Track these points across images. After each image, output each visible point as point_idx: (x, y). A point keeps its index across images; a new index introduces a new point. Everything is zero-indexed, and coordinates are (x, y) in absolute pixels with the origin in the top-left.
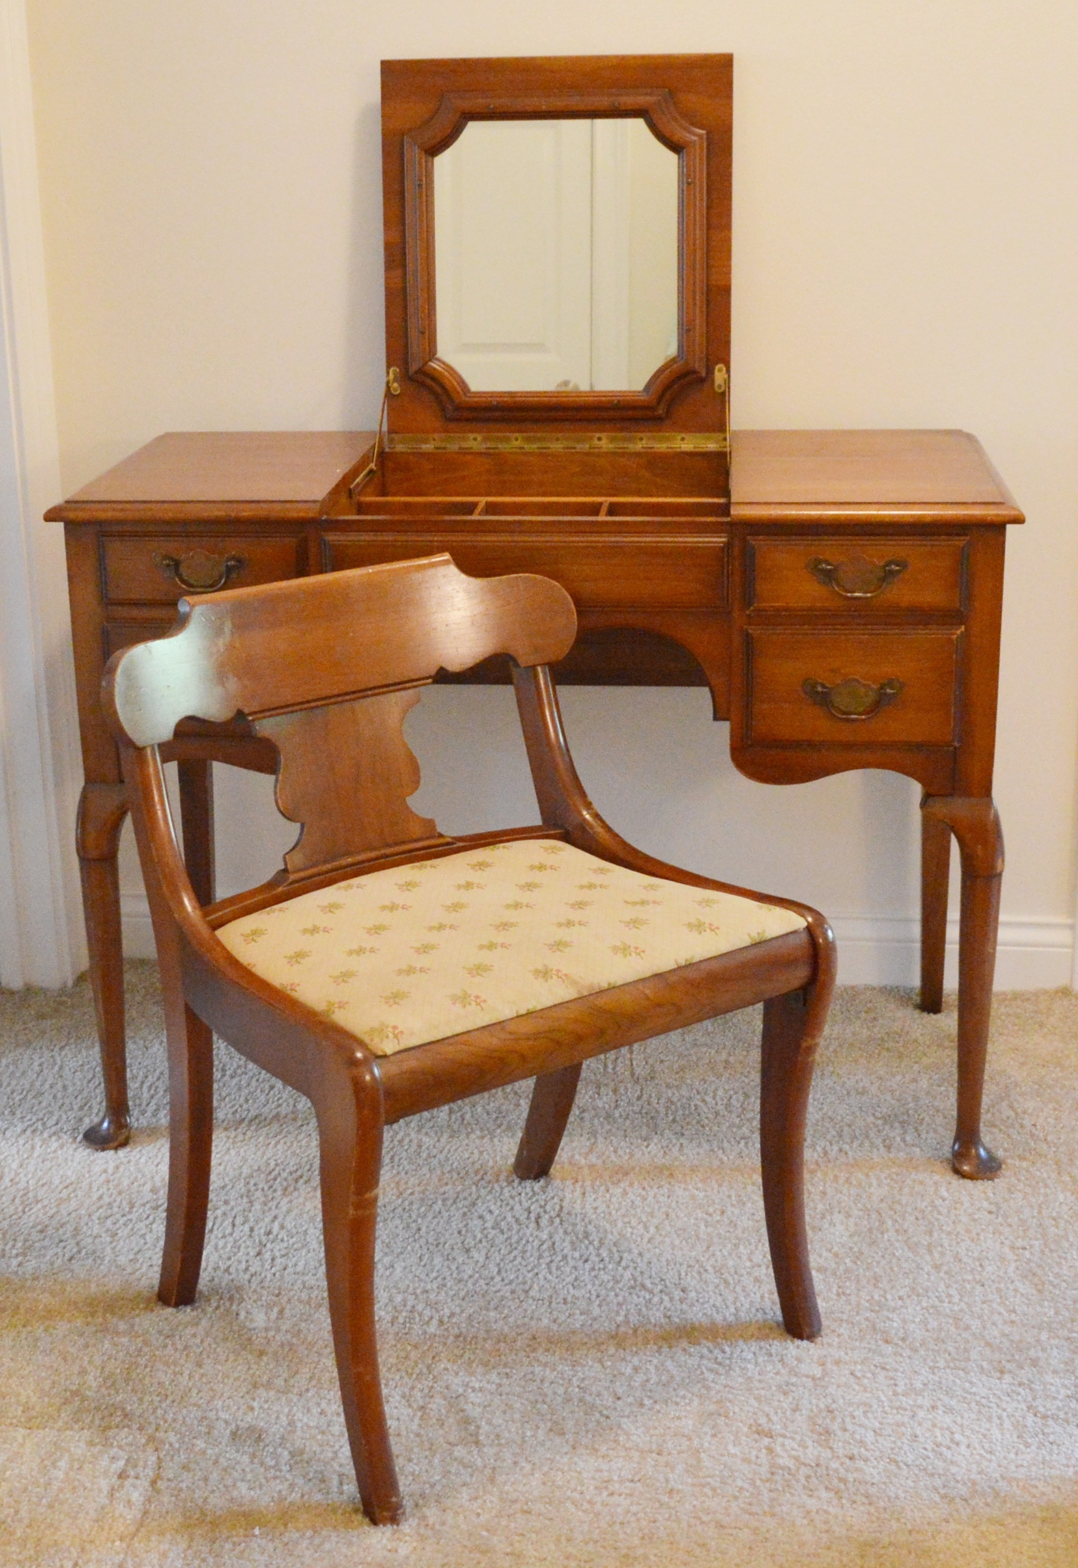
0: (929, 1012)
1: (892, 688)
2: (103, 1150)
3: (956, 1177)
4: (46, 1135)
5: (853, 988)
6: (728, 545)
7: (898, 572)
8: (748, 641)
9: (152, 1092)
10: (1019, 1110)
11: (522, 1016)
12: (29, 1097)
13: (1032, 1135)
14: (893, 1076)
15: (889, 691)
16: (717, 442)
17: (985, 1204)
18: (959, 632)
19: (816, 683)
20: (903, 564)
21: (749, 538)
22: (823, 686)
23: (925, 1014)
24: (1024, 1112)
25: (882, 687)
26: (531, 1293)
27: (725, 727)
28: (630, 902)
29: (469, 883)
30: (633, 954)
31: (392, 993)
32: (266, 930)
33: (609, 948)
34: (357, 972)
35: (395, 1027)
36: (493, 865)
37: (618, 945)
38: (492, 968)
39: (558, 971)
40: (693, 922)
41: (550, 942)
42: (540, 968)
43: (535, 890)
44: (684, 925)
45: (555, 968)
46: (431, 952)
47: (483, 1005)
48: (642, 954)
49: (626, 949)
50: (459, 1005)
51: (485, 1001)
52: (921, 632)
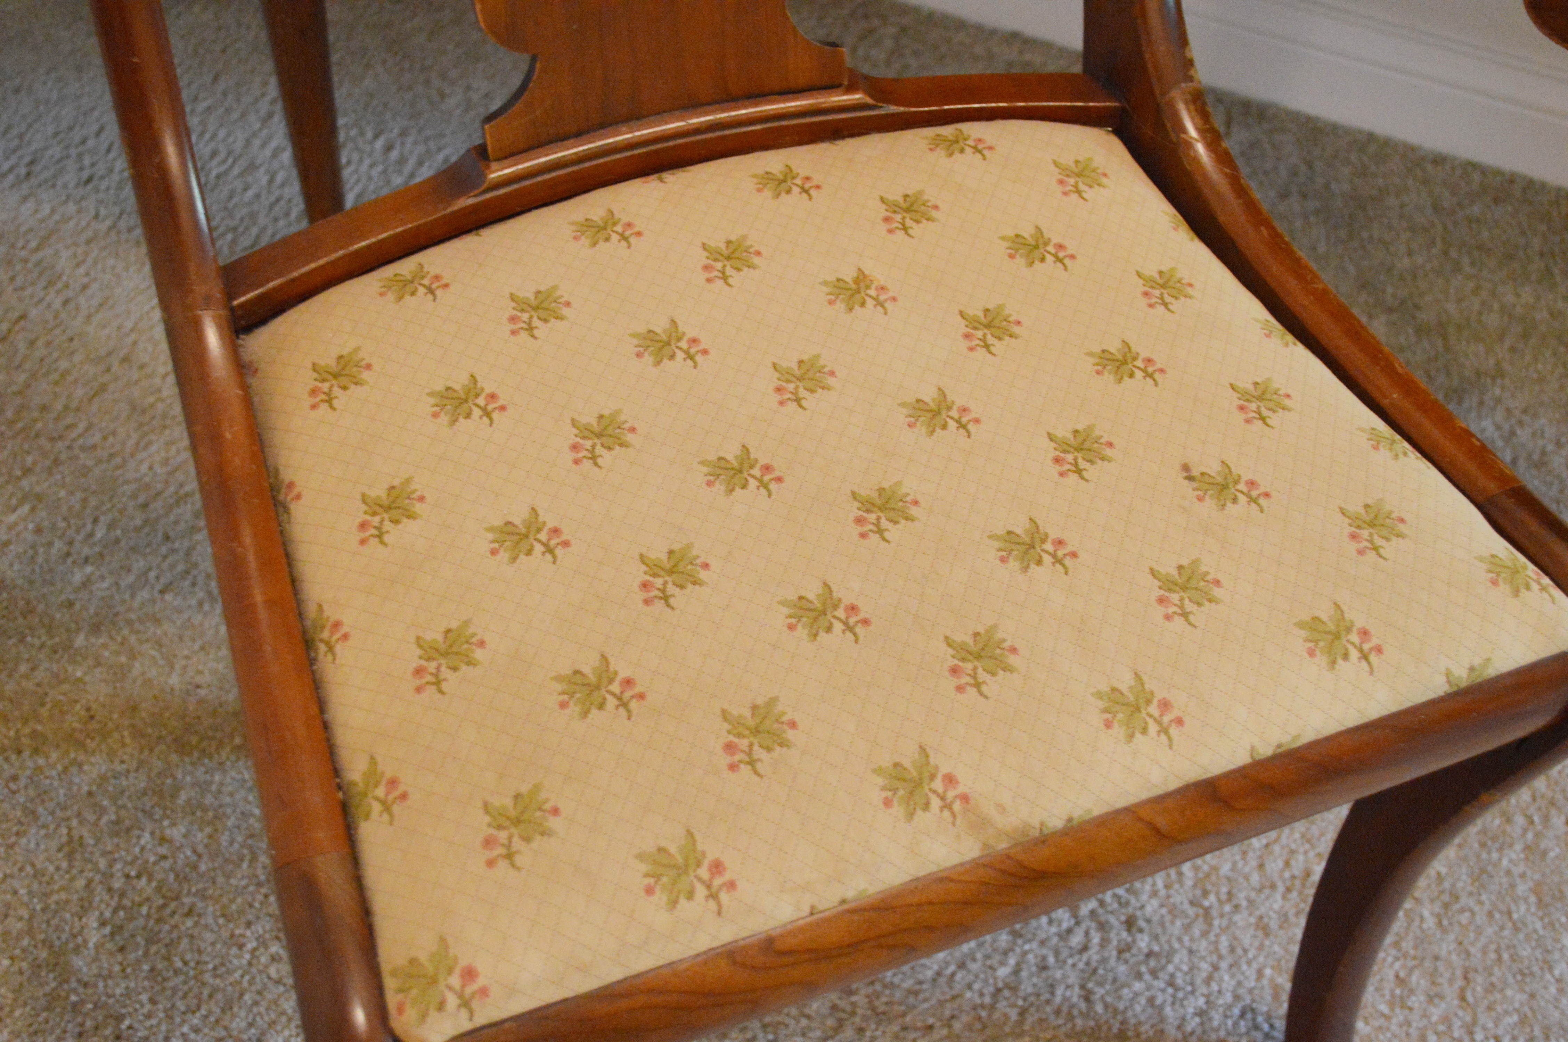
11: (825, 911)
28: (1195, 473)
29: (862, 280)
30: (1153, 728)
31: (517, 797)
32: (369, 367)
33: (1099, 695)
34: (482, 644)
35: (469, 974)
36: (934, 213)
37: (1124, 688)
38: (790, 734)
39: (950, 780)
40: (1324, 617)
41: (963, 637)
42: (907, 763)
43: (998, 347)
44: (1300, 625)
45: (944, 770)
46: (679, 597)
47: (724, 897)
48: (1173, 731)
49: (1138, 709)
50: (660, 897)
51: (731, 885)
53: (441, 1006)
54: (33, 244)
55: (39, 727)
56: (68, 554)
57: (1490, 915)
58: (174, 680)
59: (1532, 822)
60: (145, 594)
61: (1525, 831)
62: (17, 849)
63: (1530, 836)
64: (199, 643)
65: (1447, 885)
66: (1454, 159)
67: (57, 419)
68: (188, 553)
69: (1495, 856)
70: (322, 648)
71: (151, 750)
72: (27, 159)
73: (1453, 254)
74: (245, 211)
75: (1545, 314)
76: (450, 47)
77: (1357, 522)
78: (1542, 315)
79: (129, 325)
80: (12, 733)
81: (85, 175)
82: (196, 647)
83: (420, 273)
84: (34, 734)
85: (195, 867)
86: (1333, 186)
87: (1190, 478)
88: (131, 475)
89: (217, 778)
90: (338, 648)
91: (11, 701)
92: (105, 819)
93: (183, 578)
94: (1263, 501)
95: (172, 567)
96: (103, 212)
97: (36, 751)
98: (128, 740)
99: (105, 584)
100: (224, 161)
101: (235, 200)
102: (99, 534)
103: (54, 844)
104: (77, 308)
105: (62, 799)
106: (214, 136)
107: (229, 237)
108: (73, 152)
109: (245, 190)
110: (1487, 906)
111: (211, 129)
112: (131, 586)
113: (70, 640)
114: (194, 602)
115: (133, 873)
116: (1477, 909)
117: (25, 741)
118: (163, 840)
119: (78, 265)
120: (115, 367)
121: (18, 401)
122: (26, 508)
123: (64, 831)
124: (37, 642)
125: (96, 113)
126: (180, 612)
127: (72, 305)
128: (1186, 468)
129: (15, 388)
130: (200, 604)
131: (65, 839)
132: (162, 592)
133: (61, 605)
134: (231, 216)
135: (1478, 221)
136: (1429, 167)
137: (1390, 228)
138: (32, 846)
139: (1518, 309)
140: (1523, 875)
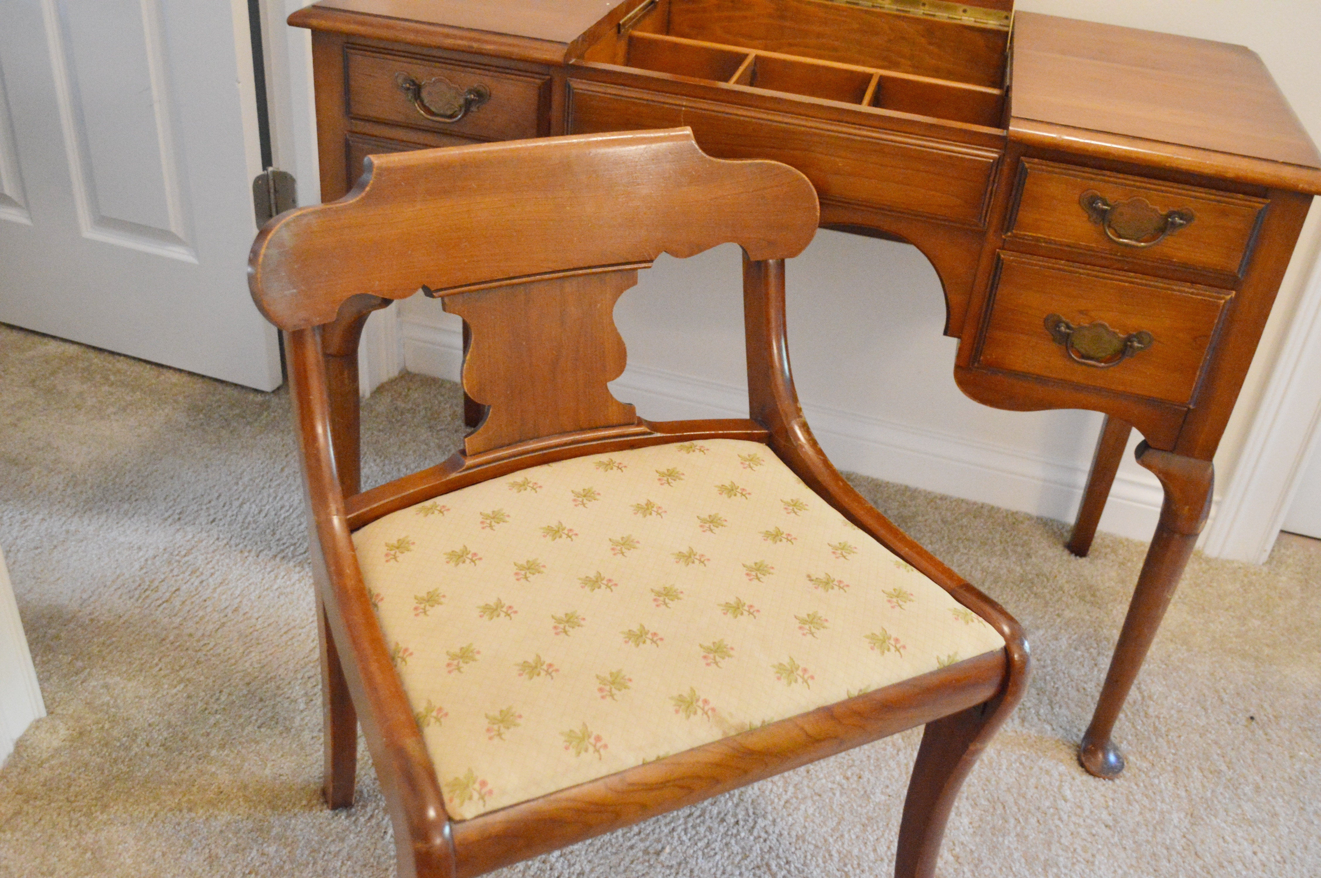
0: (1076, 555)
1: (1139, 342)
3: (1080, 768)
4: (291, 564)
5: (1013, 514)
6: (998, 162)
7: (1181, 225)
8: (998, 265)
10: (1145, 694)
11: (650, 763)
12: (294, 516)
13: (1156, 728)
14: (1038, 628)
15: (1136, 344)
16: (999, 18)
17: (1104, 815)
18: (1228, 297)
19: (1060, 321)
20: (1188, 217)
21: (1022, 158)
22: (1068, 327)
23: (1073, 557)
24: (1150, 697)
25: (1129, 339)
26: (662, 858)
27: (953, 343)
28: (813, 577)
29: (649, 504)
30: (800, 680)
31: (501, 712)
32: (413, 543)
33: (774, 666)
34: (478, 653)
35: (483, 784)
36: (682, 477)
37: (785, 663)
38: (629, 684)
39: (706, 702)
40: (878, 633)
41: (708, 644)
42: (685, 695)
43: (716, 530)
44: (867, 637)
45: (703, 697)
46: (571, 632)
47: (602, 751)
48: (810, 682)
49: (792, 672)
50: (572, 751)
51: (605, 746)
52: (1187, 290)
53: (470, 798)
54: (183, 553)
55: (192, 797)
56: (206, 709)
57: (1001, 869)
58: (267, 772)
59: (1019, 822)
60: (250, 728)
61: (1015, 827)
62: (181, 861)
63: (1018, 828)
64: (281, 753)
65: (976, 855)
66: (951, 498)
67: (198, 641)
68: (274, 706)
69: (1000, 839)
70: (399, 660)
71: (256, 808)
72: (178, 511)
73: (954, 543)
74: (300, 535)
75: (1005, 570)
76: (411, 452)
77: (890, 595)
78: (1003, 572)
79: (238, 592)
80: (177, 801)
81: (211, 518)
82: (279, 755)
83: (435, 506)
84: (189, 801)
85: (282, 868)
86: (889, 512)
87: (811, 580)
88: (241, 668)
89: (293, 821)
90: (408, 659)
91: (176, 784)
92: (231, 844)
93: (271, 720)
94: (846, 588)
95: (265, 714)
96: (221, 536)
97: (190, 810)
98: (242, 803)
99: (228, 724)
100: (288, 511)
101: (295, 529)
102: (223, 698)
103: (202, 858)
104: (208, 585)
105: (206, 834)
106: (282, 498)
107: (292, 548)
108: (204, 507)
109: (300, 525)
110: (998, 865)
111: (280, 495)
112: (241, 725)
113: (208, 753)
114: (277, 733)
115: (247, 872)
116: (993, 866)
117: (184, 805)
118: (263, 854)
119: (208, 563)
120: (230, 614)
121: (177, 631)
122: (182, 686)
123: (207, 851)
124: (190, 754)
125: (217, 488)
126: (270, 737)
127: (204, 583)
128: (809, 576)
129: (174, 625)
130: (281, 733)
131: (207, 855)
132: (259, 727)
133: (202, 735)
134: (292, 537)
135: (966, 526)
136: (938, 501)
137: (919, 531)
138: (189, 858)
139: (991, 570)
140: (1016, 849)
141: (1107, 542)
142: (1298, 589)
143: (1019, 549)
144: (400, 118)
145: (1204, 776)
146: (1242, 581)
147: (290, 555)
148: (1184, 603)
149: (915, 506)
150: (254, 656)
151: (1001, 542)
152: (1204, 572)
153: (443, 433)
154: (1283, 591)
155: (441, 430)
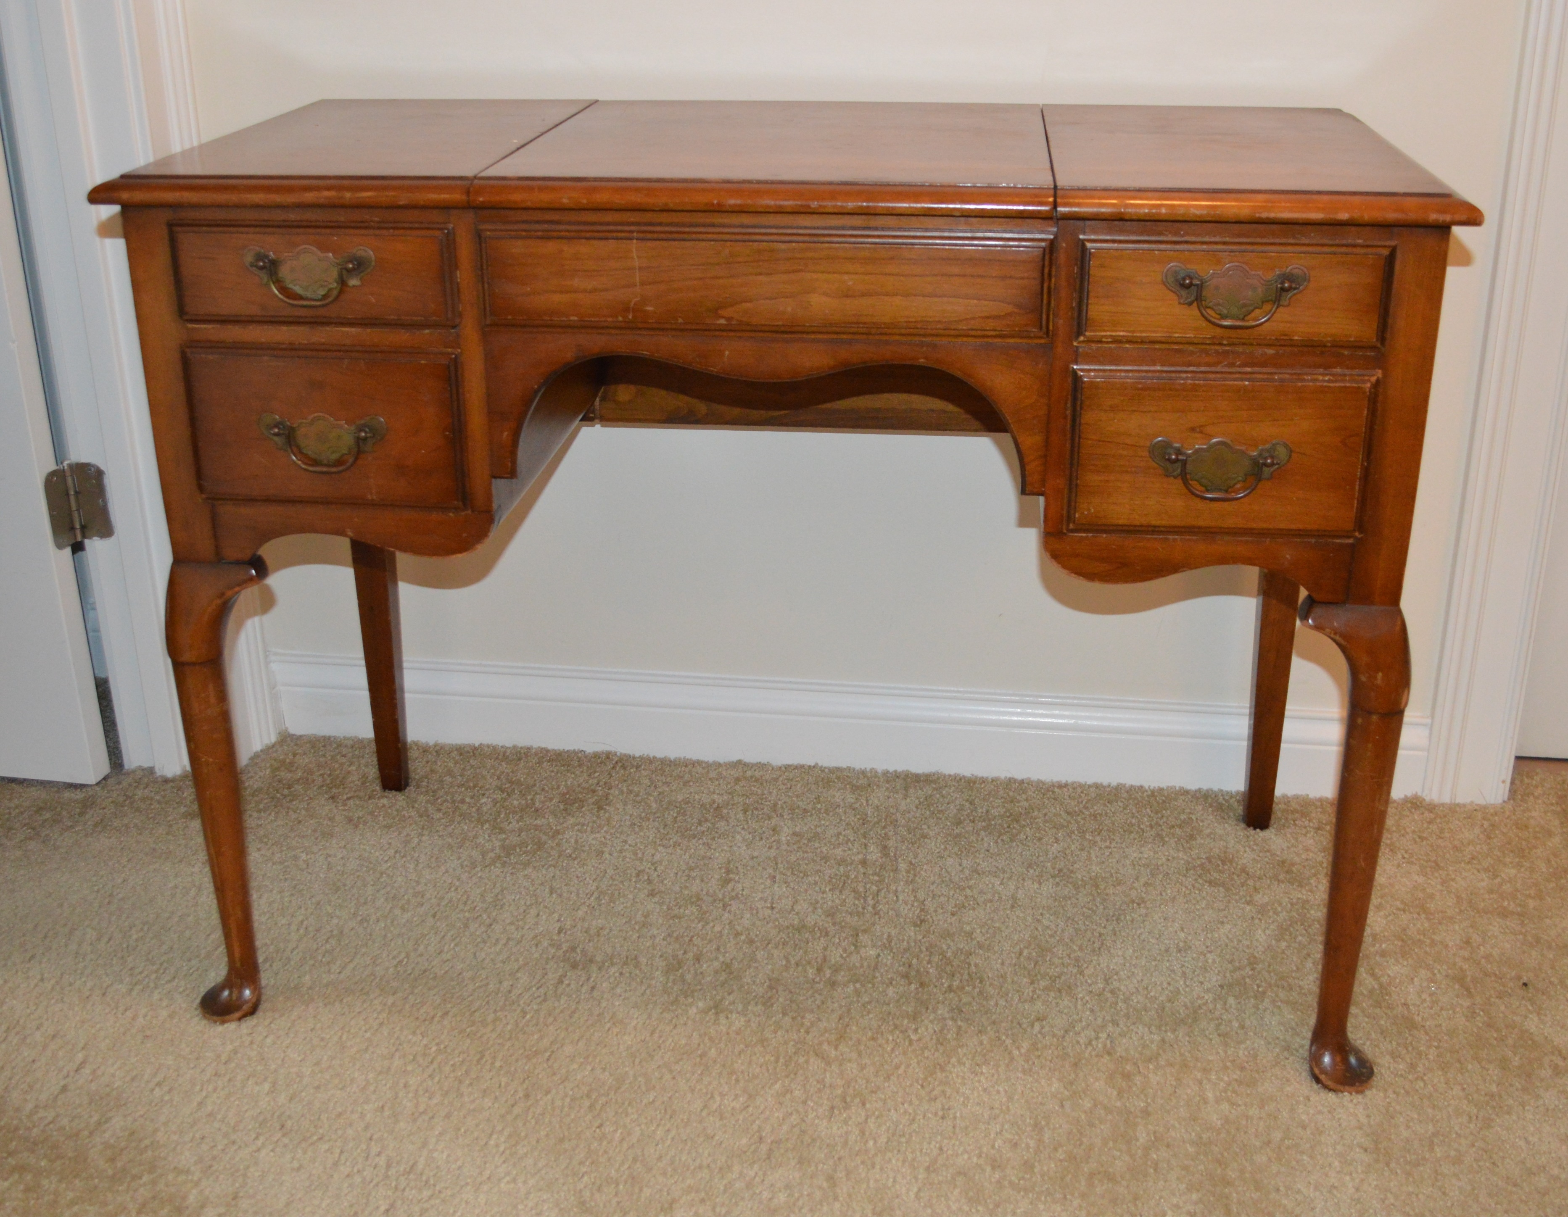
0: (1256, 828)
1: (1275, 460)
2: (223, 1022)
3: (1315, 1086)
4: (156, 996)
6: (1052, 244)
7: (1294, 291)
8: (1075, 386)
9: (302, 931)
10: (1382, 978)
13: (1405, 1020)
15: (1271, 464)
17: (1359, 1137)
18: (1374, 379)
19: (1168, 446)
20: (1300, 280)
22: (1180, 453)
23: (1251, 831)
24: (1390, 983)
25: (1262, 457)
52: (1321, 378)
67: (30, 1115)
73: (1089, 837)
76: (309, 833)
78: (1161, 861)
79: (80, 1044)
88: (98, 1141)
96: (47, 975)
104: (34, 1041)
135: (1100, 814)
137: (1039, 829)
139: (1144, 861)
141: (1294, 805)
142: (1557, 823)
143: (1178, 831)
144: (254, 310)
145: (1482, 1067)
146: (1482, 825)
147: (152, 985)
148: (1412, 863)
149: (1027, 800)
150: (118, 1122)
151: (1151, 827)
152: (1430, 823)
153: (351, 802)
154: (1537, 829)
155: (349, 799)
